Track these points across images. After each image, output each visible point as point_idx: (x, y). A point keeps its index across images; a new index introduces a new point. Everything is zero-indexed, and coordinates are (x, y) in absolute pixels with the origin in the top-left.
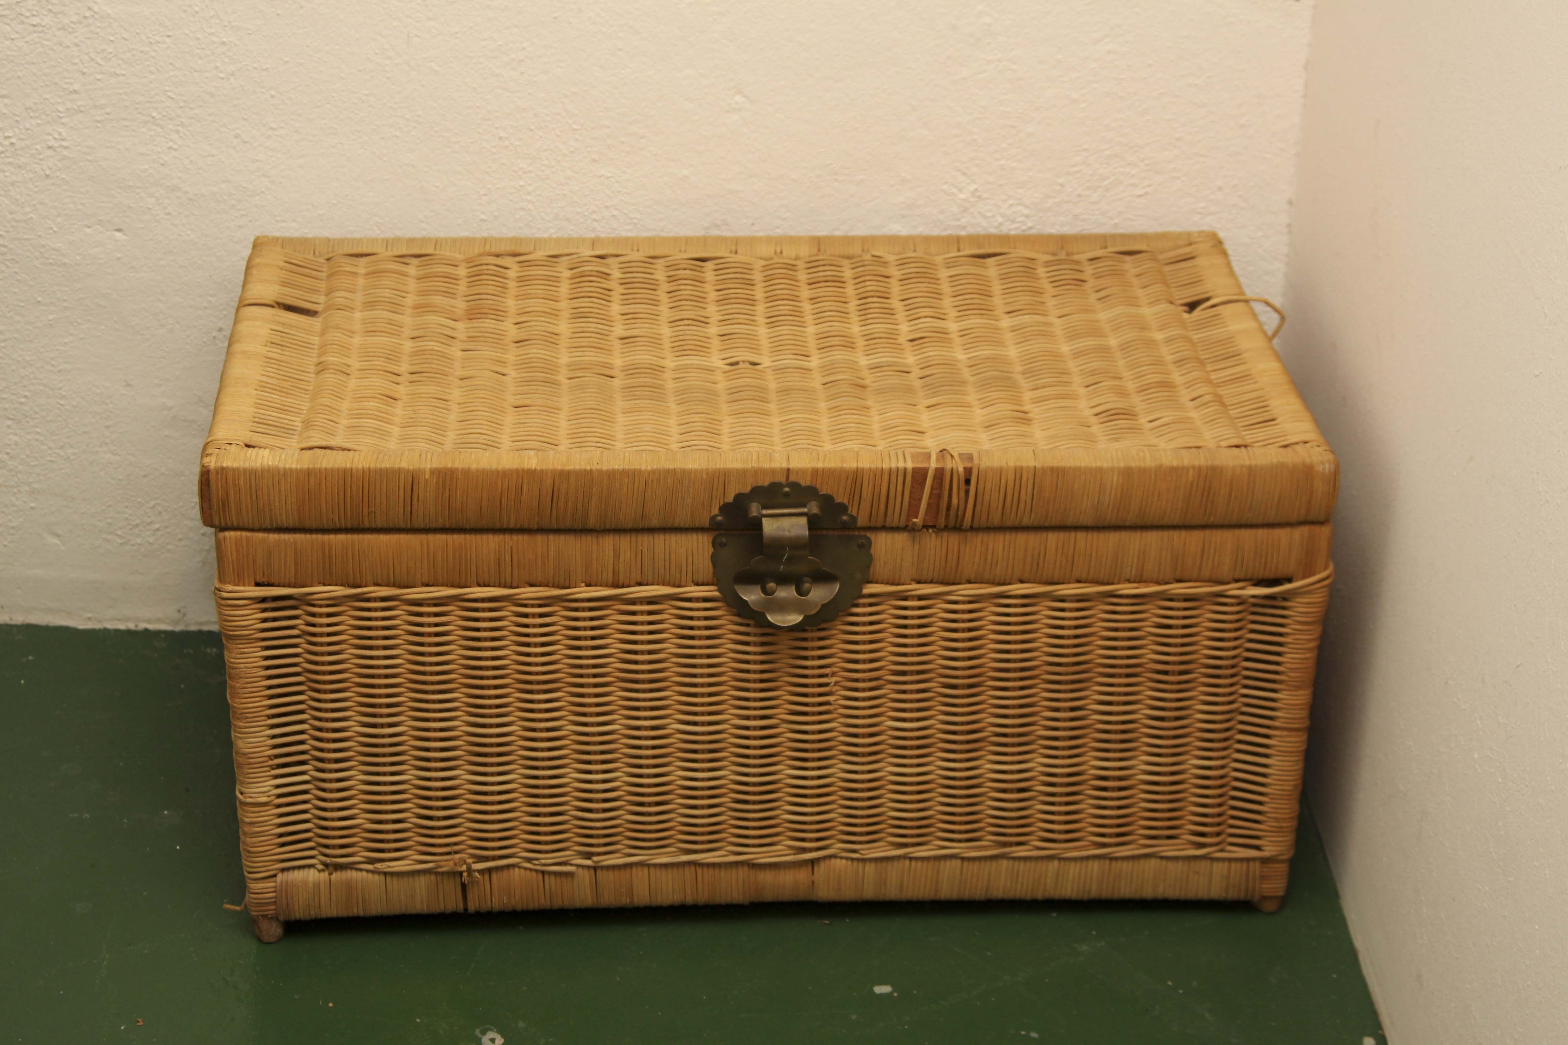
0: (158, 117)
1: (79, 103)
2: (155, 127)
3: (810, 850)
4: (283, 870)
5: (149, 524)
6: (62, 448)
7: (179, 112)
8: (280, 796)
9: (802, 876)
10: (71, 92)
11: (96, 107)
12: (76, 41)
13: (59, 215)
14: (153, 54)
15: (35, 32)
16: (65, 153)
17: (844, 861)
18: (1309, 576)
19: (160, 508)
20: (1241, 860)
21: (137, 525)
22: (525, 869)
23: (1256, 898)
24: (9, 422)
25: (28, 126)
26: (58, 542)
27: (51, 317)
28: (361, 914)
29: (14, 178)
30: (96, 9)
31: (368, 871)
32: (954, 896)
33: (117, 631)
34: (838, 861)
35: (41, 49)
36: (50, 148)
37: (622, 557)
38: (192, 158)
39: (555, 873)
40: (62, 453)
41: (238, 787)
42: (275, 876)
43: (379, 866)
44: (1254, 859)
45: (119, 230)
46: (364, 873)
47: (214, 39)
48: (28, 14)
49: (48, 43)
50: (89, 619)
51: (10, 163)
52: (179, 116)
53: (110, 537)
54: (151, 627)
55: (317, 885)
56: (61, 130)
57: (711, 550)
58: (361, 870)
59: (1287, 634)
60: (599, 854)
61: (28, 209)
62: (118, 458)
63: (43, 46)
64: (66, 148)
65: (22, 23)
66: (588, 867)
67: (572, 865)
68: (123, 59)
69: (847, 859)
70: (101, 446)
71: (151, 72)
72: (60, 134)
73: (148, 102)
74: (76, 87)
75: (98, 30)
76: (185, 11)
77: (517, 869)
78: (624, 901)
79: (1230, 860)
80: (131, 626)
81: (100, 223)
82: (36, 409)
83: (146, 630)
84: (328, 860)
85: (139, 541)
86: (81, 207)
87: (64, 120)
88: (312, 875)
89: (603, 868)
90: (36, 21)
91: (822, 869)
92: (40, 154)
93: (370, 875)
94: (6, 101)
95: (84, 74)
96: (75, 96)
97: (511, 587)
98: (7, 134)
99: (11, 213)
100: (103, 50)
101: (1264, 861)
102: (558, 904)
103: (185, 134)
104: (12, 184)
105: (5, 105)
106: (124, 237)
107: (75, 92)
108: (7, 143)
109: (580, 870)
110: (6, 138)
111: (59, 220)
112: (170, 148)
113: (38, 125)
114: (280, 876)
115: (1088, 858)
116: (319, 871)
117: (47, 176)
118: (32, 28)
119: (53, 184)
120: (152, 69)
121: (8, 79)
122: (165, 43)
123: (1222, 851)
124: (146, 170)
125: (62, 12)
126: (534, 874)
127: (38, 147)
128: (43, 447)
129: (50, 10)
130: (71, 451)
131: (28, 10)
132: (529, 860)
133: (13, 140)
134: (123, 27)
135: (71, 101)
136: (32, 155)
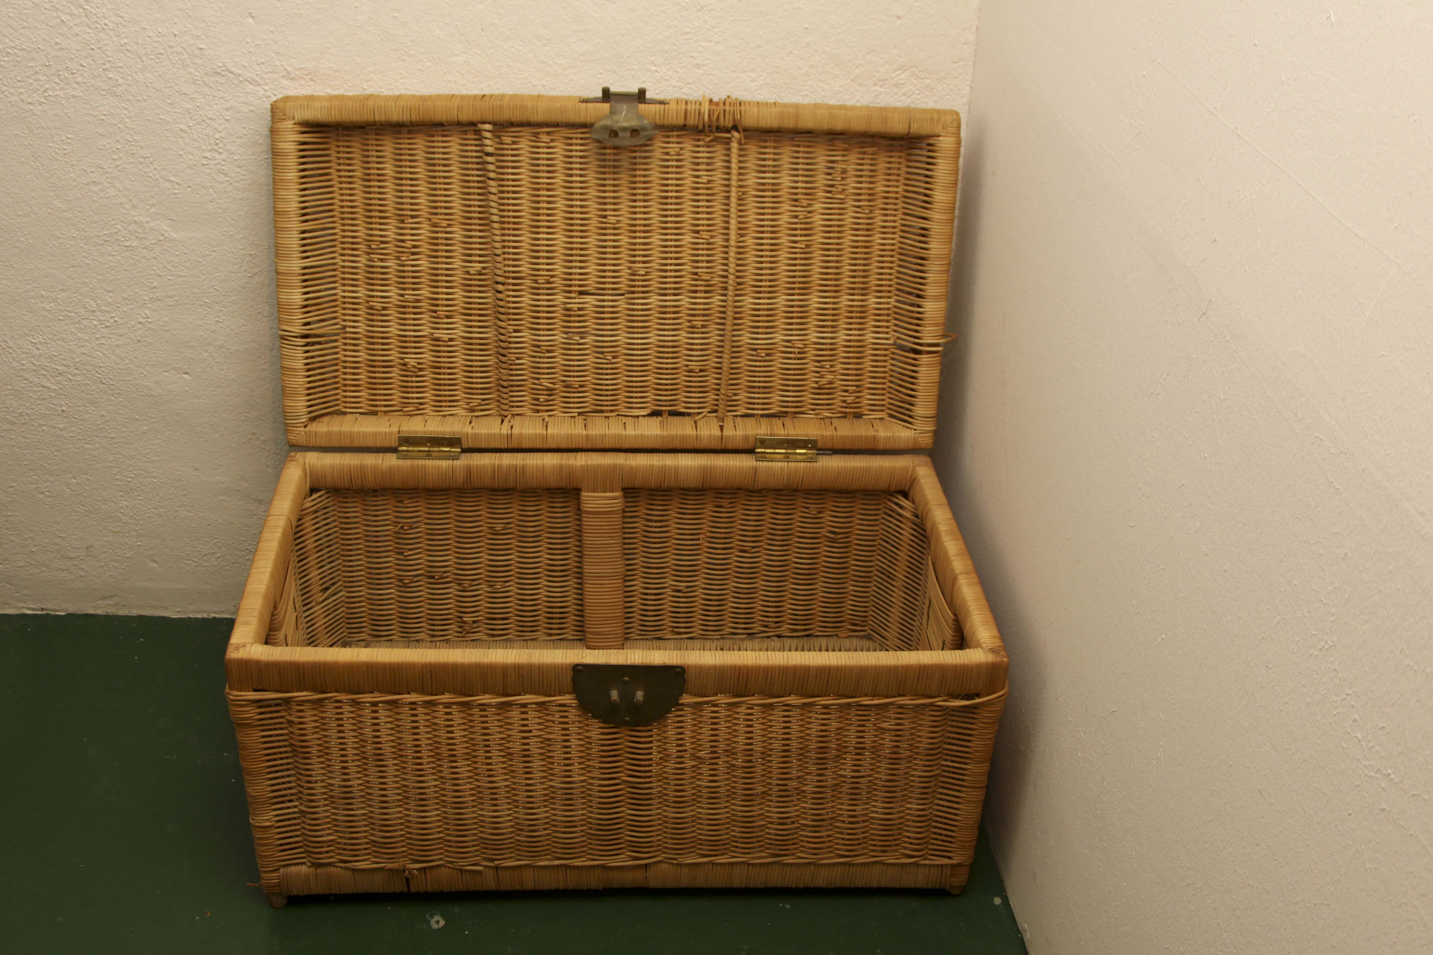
0: (209, 302)
1: (158, 294)
3: (644, 859)
4: (284, 866)
5: (213, 554)
6: (155, 508)
7: (222, 298)
8: (278, 821)
9: (640, 874)
10: (152, 288)
11: (169, 297)
12: (155, 255)
13: (147, 365)
14: (204, 263)
15: (127, 250)
16: (150, 326)
17: (667, 865)
18: (991, 695)
19: (220, 544)
20: (938, 866)
21: (206, 555)
22: (449, 867)
23: (947, 888)
24: (122, 493)
25: (125, 309)
26: (156, 566)
27: (145, 428)
28: (338, 893)
29: (118, 343)
30: (166, 235)
31: (341, 867)
32: (743, 885)
33: (196, 619)
34: (663, 865)
35: (132, 261)
36: (140, 323)
37: (509, 678)
39: (470, 871)
40: (155, 511)
41: (250, 816)
42: (279, 869)
43: (348, 865)
44: (946, 865)
45: (186, 373)
46: (339, 869)
48: (123, 239)
49: (136, 257)
50: (179, 612)
51: (114, 333)
52: (222, 301)
53: (188, 562)
54: (217, 616)
55: (307, 876)
56: (146, 312)
57: (572, 674)
58: (337, 867)
59: (974, 730)
60: (498, 860)
61: (127, 362)
62: (192, 514)
63: (133, 259)
64: (150, 323)
65: (120, 245)
66: (492, 867)
67: (481, 865)
68: (185, 267)
69: (669, 863)
70: (180, 507)
71: (204, 274)
72: (146, 314)
73: (202, 293)
74: (155, 284)
75: (168, 248)
77: (443, 868)
78: (518, 887)
79: (930, 866)
80: (205, 616)
81: (174, 369)
82: (138, 485)
83: (215, 618)
84: (314, 861)
85: (207, 564)
86: (161, 359)
87: (148, 306)
88: (303, 869)
89: (502, 868)
90: (128, 244)
91: (651, 871)
92: (133, 327)
93: (343, 870)
94: (111, 294)
95: (160, 276)
96: (155, 290)
97: (432, 695)
98: (112, 315)
99: (117, 364)
100: (172, 261)
101: (953, 866)
102: (471, 888)
104: (117, 346)
105: (111, 297)
106: (190, 378)
107: (155, 287)
108: (112, 321)
109: (487, 869)
110: (112, 317)
111: (147, 368)
112: (217, 321)
113: (132, 309)
114: (282, 870)
115: (834, 864)
116: (309, 867)
117: (139, 341)
118: (125, 248)
119: (143, 346)
120: (204, 272)
121: (111, 281)
123: (925, 859)
124: (202, 336)
125: (144, 238)
126: (455, 871)
127: (132, 323)
128: (144, 508)
129: (137, 237)
130: (162, 510)
131: (123, 237)
132: (451, 862)
133: (116, 319)
134: (184, 246)
135: (152, 293)
136: (129, 328)
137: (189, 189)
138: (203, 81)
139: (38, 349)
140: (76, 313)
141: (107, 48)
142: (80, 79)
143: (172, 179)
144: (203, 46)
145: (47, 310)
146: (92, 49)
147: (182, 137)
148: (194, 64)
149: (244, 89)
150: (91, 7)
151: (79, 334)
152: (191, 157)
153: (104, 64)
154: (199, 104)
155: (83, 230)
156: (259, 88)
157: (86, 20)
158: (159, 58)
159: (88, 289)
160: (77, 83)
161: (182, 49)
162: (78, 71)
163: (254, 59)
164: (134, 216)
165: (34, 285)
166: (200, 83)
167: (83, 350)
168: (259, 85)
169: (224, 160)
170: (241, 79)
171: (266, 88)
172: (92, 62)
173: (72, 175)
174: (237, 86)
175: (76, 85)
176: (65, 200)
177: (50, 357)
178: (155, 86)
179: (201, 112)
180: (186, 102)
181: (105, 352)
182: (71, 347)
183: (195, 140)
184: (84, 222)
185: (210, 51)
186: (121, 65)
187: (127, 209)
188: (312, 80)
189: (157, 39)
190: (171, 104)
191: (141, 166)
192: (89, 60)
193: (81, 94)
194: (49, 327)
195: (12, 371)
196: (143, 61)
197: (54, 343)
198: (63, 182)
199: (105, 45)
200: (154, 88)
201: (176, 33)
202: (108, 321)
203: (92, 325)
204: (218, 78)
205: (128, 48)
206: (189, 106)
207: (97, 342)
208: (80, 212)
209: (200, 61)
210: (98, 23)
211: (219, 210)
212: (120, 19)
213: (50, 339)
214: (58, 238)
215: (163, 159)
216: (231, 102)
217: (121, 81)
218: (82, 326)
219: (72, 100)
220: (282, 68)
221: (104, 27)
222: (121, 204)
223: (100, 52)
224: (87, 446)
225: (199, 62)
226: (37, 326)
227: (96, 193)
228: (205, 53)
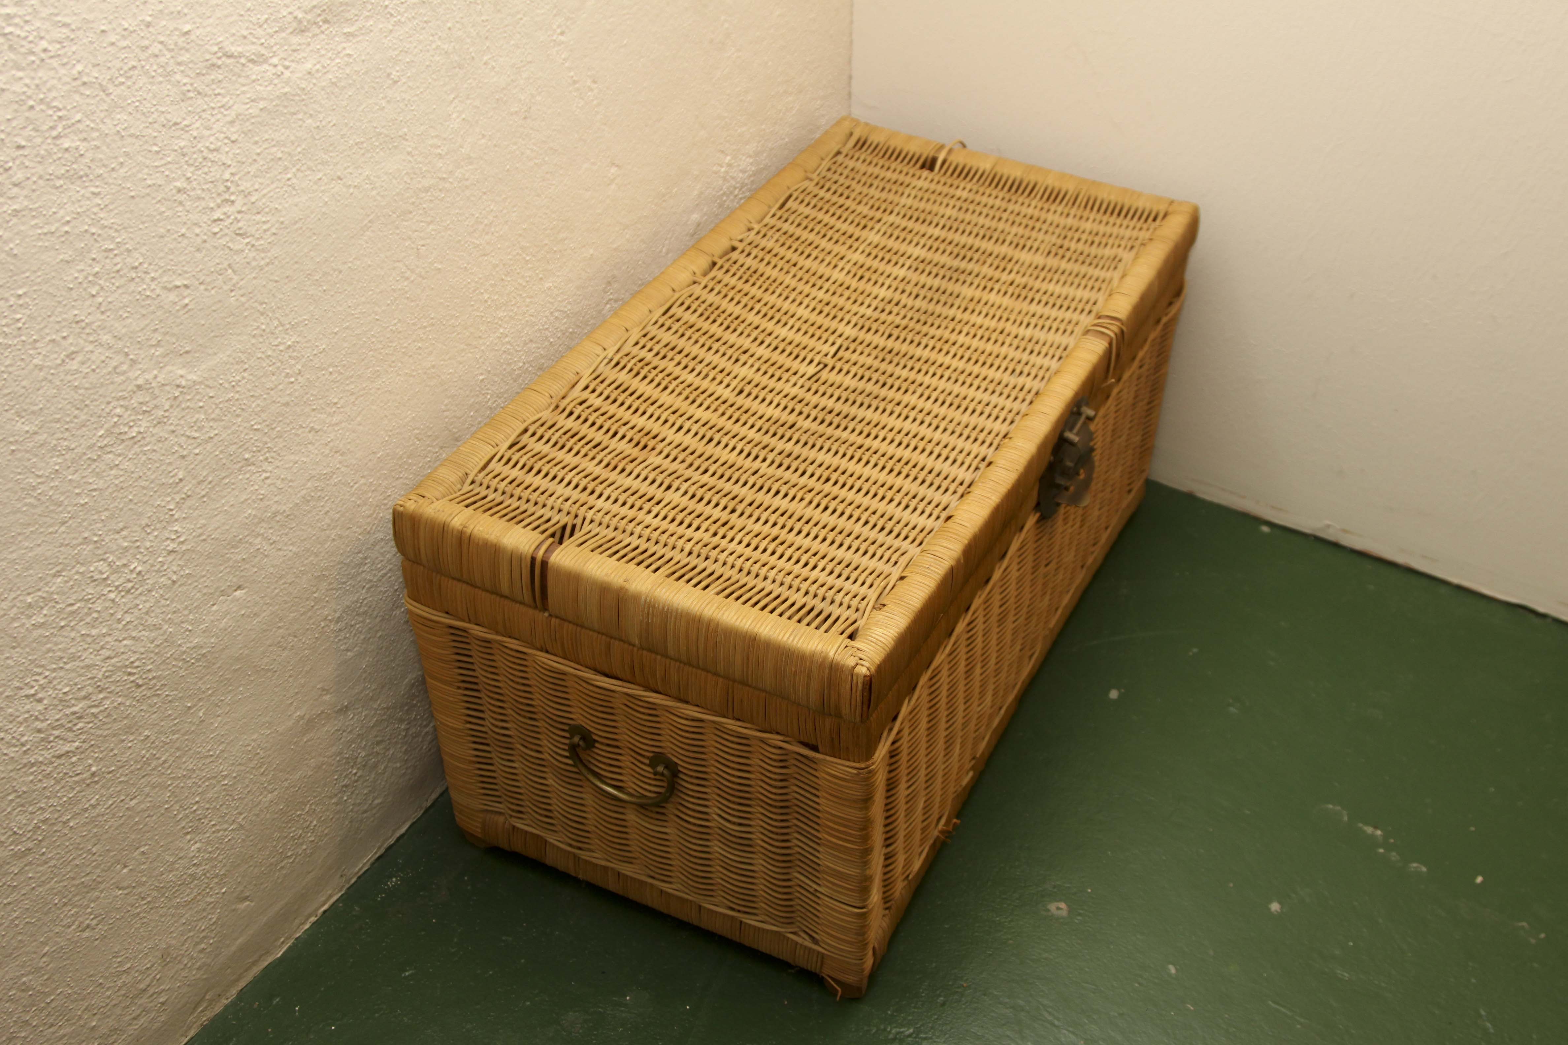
0: (249, 456)
1: (186, 490)
2: (249, 468)
7: (265, 439)
10: (177, 483)
11: (199, 483)
12: (172, 428)
13: (190, 613)
14: (236, 396)
15: (135, 443)
16: (184, 548)
24: (189, 837)
25: (148, 545)
26: (248, 903)
29: (148, 606)
30: (182, 383)
35: (144, 458)
36: (170, 552)
38: (282, 476)
40: (235, 826)
45: (238, 588)
47: (281, 348)
48: (126, 429)
49: (149, 448)
51: (140, 594)
52: (266, 444)
54: (327, 907)
56: (175, 529)
61: (166, 627)
62: (276, 793)
63: (145, 453)
64: (183, 542)
65: (123, 441)
68: (213, 419)
71: (238, 416)
72: (176, 532)
73: (240, 447)
74: (180, 475)
75: (188, 404)
76: (254, 336)
81: (222, 594)
86: (205, 591)
87: (176, 517)
90: (133, 432)
92: (163, 565)
94: (124, 533)
95: (184, 457)
96: (181, 485)
98: (132, 567)
99: (153, 642)
100: (196, 422)
103: (272, 458)
104: (147, 613)
105: (125, 538)
106: (243, 591)
107: (180, 481)
108: (134, 576)
110: (132, 570)
111: (191, 617)
112: (263, 480)
113: (156, 537)
117: (175, 583)
118: (132, 442)
119: (180, 586)
120: (238, 412)
121: (121, 510)
122: (244, 378)
124: (249, 515)
125: (154, 407)
127: (160, 559)
129: (144, 412)
130: (241, 819)
131: (126, 424)
133: (139, 569)
134: (208, 386)
135: (178, 493)
136: (158, 571)
137: (202, 287)
138: (195, 90)
139: (40, 701)
140: (81, 600)
141: (54, 94)
142: (20, 176)
143: (178, 283)
144: (187, 28)
145: (42, 625)
146: (32, 107)
147: (181, 203)
148: (179, 64)
149: (248, 77)
150: (16, 25)
151: (94, 632)
152: (197, 231)
153: (52, 128)
154: (195, 134)
155: (69, 449)
156: (266, 67)
157: (12, 56)
158: (131, 77)
159: (91, 547)
160: (15, 185)
161: (160, 46)
162: (14, 160)
163: (254, 19)
164: (136, 378)
165: (13, 595)
166: (191, 94)
167: (105, 653)
168: (266, 61)
169: (239, 212)
170: (243, 61)
171: (275, 61)
172: (33, 133)
173: (35, 361)
174: (240, 76)
175: (16, 190)
176: (33, 413)
177: (61, 701)
178: (132, 131)
179: (200, 145)
180: (178, 138)
181: (134, 634)
182: (87, 662)
183: (199, 198)
184: (67, 434)
185: (198, 32)
186: (78, 117)
187: (124, 373)
188: (326, 21)
189: (124, 43)
190: (157, 153)
191: (132, 287)
192: (28, 132)
193: (26, 203)
194: (49, 650)
195: (10, 767)
196: (108, 95)
197: (62, 674)
198: (24, 383)
199: (49, 90)
200: (131, 136)
201: (149, 19)
202: (129, 581)
203: (107, 604)
204: (215, 75)
205: (85, 79)
206: (182, 144)
207: (120, 626)
208: (58, 421)
209: (188, 56)
210: (33, 53)
211: (243, 299)
212: (64, 30)
213: (54, 670)
214: (34, 488)
215: (161, 254)
216: (235, 107)
217: (83, 147)
218: (95, 615)
219: (15, 220)
220: (290, 18)
221: (43, 55)
222: (115, 368)
223: (43, 107)
224: (133, 803)
225: (186, 57)
226: (32, 662)
227: (77, 371)
228: (193, 37)
